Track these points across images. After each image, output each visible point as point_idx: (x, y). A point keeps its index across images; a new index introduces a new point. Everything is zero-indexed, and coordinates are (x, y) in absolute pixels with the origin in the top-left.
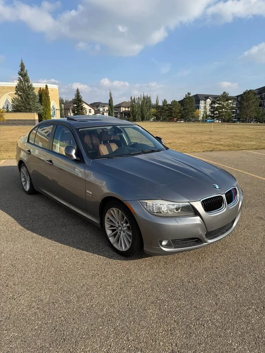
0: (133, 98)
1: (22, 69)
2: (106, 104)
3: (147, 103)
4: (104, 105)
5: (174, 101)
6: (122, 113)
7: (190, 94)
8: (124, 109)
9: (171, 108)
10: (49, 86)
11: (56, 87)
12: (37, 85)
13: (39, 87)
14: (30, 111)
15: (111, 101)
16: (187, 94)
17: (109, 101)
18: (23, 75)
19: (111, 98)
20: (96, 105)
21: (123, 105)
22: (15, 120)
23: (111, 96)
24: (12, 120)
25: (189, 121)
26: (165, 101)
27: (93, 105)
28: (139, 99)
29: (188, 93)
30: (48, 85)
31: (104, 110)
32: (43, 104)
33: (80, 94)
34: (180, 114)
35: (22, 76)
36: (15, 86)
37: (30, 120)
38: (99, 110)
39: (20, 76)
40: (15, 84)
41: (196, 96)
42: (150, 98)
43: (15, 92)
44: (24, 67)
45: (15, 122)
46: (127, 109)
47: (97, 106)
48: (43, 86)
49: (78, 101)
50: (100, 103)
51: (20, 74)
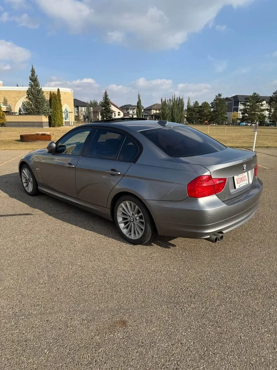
0: (164, 100)
1: (33, 75)
2: (135, 106)
3: (179, 105)
4: (132, 107)
5: (205, 102)
6: (152, 116)
7: (221, 96)
8: (155, 112)
9: (201, 111)
10: (61, 90)
11: (68, 90)
12: (47, 89)
13: (50, 90)
14: (38, 113)
15: (139, 103)
16: (217, 95)
17: (138, 104)
18: (34, 80)
19: (140, 100)
20: (125, 108)
21: (154, 108)
22: (25, 122)
23: (139, 98)
24: (23, 122)
25: (222, 124)
26: (197, 103)
27: (122, 108)
28: (170, 100)
29: (219, 95)
30: (60, 88)
31: (134, 112)
32: (52, 107)
33: (108, 97)
34: (210, 117)
35: (32, 81)
36: (26, 90)
37: (38, 122)
38: (128, 113)
39: (31, 81)
40: (26, 88)
41: (236, 98)
42: (182, 100)
43: (27, 96)
44: (34, 72)
45: (25, 124)
46: (158, 112)
47: (127, 109)
48: (54, 90)
49: (106, 103)
50: (130, 105)
51: (31, 80)
